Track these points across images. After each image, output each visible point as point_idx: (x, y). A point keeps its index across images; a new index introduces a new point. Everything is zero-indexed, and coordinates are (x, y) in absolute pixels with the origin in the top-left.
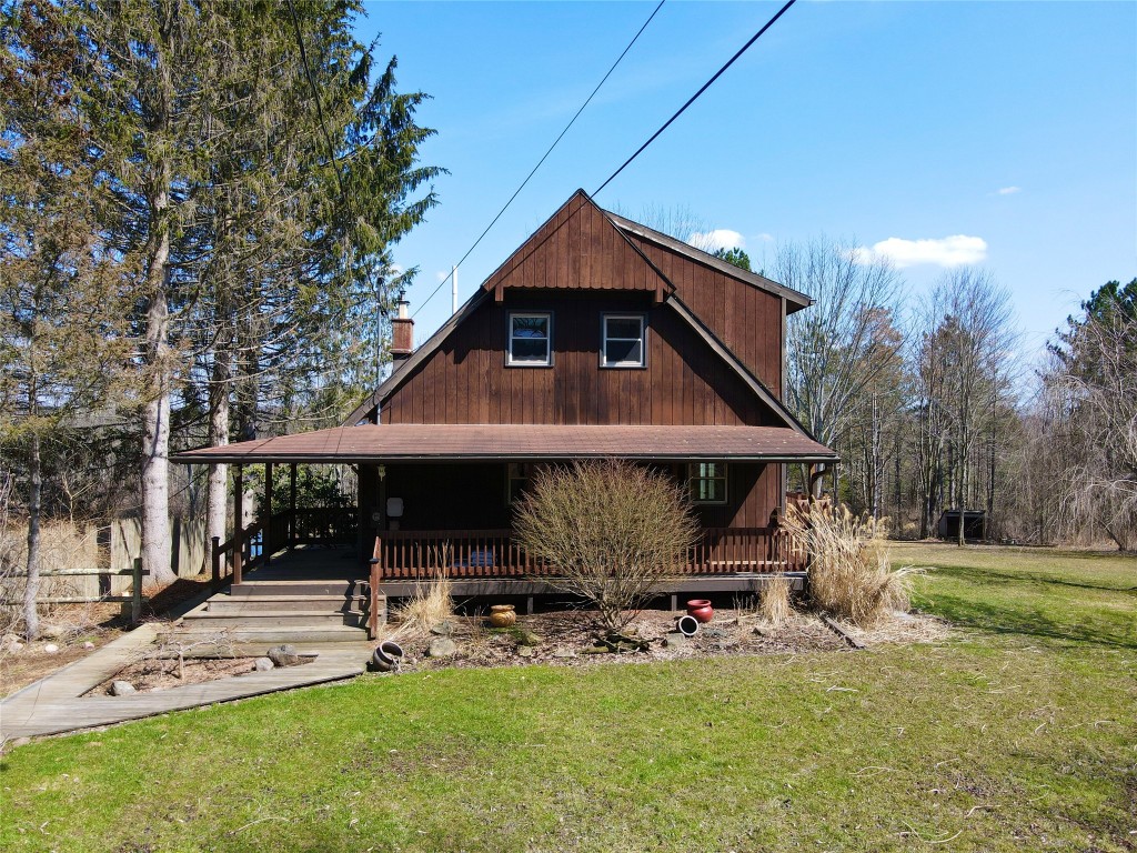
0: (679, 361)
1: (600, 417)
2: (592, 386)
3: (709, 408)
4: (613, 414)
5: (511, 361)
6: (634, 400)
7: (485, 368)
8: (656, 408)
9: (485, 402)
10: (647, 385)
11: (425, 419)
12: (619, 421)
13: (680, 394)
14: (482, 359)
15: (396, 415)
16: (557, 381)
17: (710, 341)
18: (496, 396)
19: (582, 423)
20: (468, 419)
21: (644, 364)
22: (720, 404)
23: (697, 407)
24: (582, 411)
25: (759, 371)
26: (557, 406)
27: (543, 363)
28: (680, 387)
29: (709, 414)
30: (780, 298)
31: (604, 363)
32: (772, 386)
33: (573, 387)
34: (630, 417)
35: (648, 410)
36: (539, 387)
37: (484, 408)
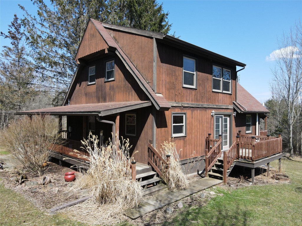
0: (122, 76)
1: (105, 100)
2: (103, 89)
3: (130, 93)
4: (107, 99)
5: (89, 83)
6: (112, 93)
7: (84, 87)
8: (117, 95)
9: (84, 97)
10: (115, 87)
12: (109, 102)
13: (123, 89)
14: (84, 84)
15: (72, 102)
16: (97, 88)
17: (126, 65)
18: (86, 95)
19: (101, 103)
21: (114, 78)
22: (133, 92)
23: (127, 93)
24: (101, 98)
25: (145, 75)
26: (97, 97)
27: (94, 83)
28: (123, 86)
29: (130, 97)
30: (152, 38)
31: (106, 80)
32: (150, 81)
33: (99, 90)
34: (111, 100)
35: (115, 96)
36: (93, 91)
37: (84, 99)
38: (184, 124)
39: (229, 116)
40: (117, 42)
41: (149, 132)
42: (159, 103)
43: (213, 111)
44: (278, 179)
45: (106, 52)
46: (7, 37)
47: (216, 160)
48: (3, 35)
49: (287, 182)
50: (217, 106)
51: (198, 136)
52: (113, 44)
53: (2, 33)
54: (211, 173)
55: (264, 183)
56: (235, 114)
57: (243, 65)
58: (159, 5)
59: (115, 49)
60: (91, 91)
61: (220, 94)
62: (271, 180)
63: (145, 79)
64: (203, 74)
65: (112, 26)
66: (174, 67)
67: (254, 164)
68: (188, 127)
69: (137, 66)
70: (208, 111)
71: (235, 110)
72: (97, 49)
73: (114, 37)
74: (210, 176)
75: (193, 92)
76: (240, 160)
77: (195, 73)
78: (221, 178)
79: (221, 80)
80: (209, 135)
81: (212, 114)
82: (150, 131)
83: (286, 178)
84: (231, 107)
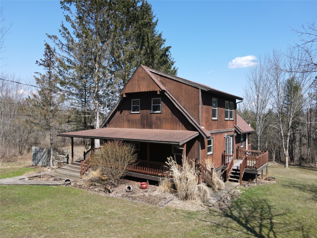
0: (170, 111)
1: (151, 127)
2: (149, 118)
3: (178, 125)
4: (154, 126)
5: (132, 112)
6: (159, 122)
7: (126, 114)
8: (164, 125)
9: (126, 122)
10: (162, 118)
11: (116, 127)
12: (155, 128)
13: (170, 120)
14: (126, 112)
15: (110, 126)
16: (141, 117)
17: (175, 104)
18: (129, 121)
19: (146, 129)
20: (123, 127)
21: (161, 112)
22: (181, 124)
23: (175, 124)
24: (146, 125)
25: (192, 113)
26: (141, 124)
27: (139, 112)
28: (170, 118)
29: (178, 127)
30: (199, 89)
31: (152, 112)
32: (196, 118)
33: (144, 119)
34: (158, 127)
35: (162, 125)
36: (137, 119)
37: (126, 124)
38: (212, 145)
39: (232, 136)
40: (164, 85)
41: (195, 153)
42: (206, 134)
43: (226, 134)
44: (270, 180)
45: (158, 93)
46: (40, 64)
47: (231, 169)
48: (38, 63)
49: (275, 182)
50: (227, 130)
51: (218, 153)
52: (163, 88)
53: (37, 62)
54: (230, 178)
55: (262, 183)
56: (235, 134)
57: (241, 99)
58: (159, 33)
59: (165, 91)
60: (135, 119)
61: (228, 121)
62: (265, 181)
63: (192, 115)
64: (221, 108)
65: (159, 73)
66: (208, 106)
67: (257, 171)
68: (214, 147)
69: (184, 106)
70: (223, 134)
71: (235, 132)
72: (148, 89)
73: (161, 81)
74: (230, 180)
75: (216, 122)
76: (247, 169)
77: (217, 108)
78: (237, 181)
79: (228, 111)
80: (224, 151)
81: (225, 136)
82: (197, 152)
83: (274, 179)
84: (233, 130)
